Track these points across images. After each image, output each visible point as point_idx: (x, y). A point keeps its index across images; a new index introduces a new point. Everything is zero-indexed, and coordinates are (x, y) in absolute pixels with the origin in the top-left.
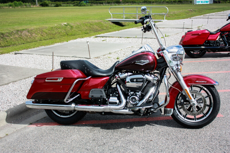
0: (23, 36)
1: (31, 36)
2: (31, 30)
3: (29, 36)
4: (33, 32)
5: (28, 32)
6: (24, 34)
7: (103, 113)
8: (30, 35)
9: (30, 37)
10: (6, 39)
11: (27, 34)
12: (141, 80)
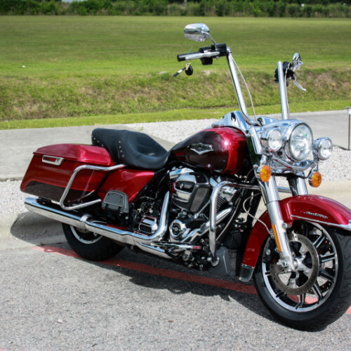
0: (316, 85)
1: (338, 87)
2: (342, 74)
3: (333, 86)
4: (346, 79)
5: (333, 77)
6: (320, 81)
7: (132, 248)
8: (334, 84)
9: (334, 91)
10: (271, 89)
11: (328, 83)
12: (188, 187)
